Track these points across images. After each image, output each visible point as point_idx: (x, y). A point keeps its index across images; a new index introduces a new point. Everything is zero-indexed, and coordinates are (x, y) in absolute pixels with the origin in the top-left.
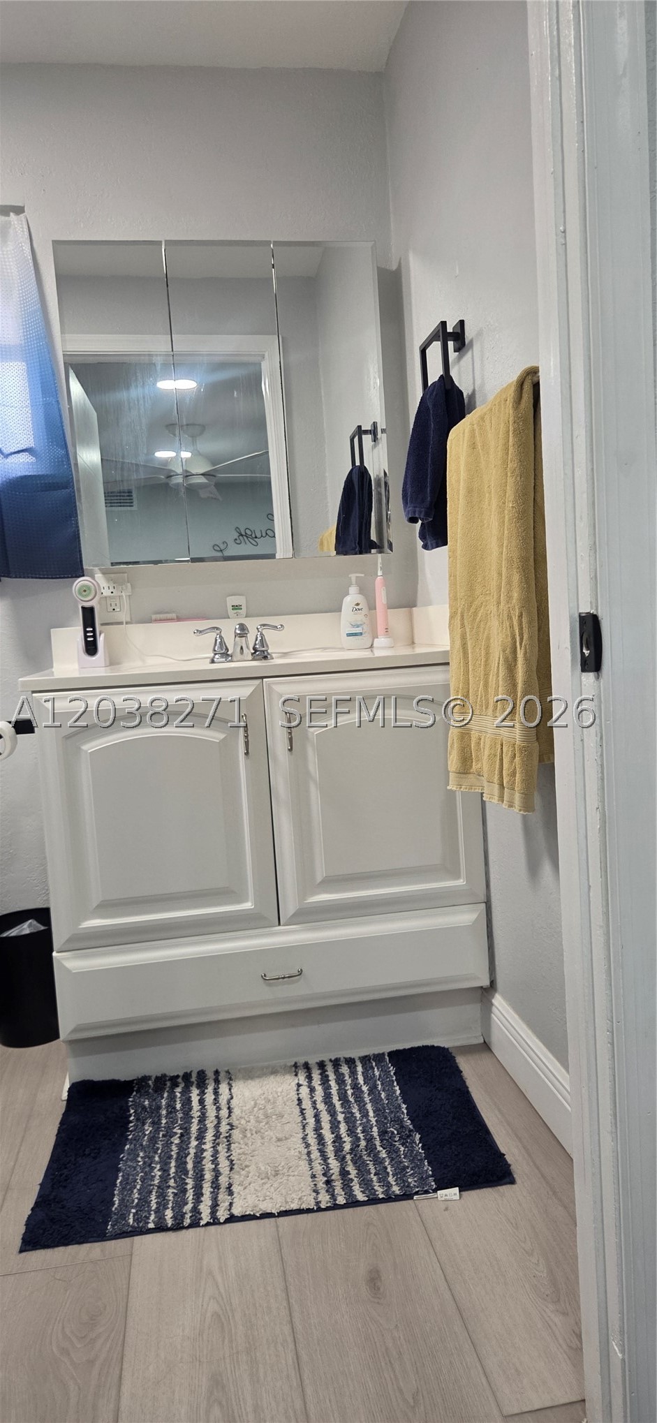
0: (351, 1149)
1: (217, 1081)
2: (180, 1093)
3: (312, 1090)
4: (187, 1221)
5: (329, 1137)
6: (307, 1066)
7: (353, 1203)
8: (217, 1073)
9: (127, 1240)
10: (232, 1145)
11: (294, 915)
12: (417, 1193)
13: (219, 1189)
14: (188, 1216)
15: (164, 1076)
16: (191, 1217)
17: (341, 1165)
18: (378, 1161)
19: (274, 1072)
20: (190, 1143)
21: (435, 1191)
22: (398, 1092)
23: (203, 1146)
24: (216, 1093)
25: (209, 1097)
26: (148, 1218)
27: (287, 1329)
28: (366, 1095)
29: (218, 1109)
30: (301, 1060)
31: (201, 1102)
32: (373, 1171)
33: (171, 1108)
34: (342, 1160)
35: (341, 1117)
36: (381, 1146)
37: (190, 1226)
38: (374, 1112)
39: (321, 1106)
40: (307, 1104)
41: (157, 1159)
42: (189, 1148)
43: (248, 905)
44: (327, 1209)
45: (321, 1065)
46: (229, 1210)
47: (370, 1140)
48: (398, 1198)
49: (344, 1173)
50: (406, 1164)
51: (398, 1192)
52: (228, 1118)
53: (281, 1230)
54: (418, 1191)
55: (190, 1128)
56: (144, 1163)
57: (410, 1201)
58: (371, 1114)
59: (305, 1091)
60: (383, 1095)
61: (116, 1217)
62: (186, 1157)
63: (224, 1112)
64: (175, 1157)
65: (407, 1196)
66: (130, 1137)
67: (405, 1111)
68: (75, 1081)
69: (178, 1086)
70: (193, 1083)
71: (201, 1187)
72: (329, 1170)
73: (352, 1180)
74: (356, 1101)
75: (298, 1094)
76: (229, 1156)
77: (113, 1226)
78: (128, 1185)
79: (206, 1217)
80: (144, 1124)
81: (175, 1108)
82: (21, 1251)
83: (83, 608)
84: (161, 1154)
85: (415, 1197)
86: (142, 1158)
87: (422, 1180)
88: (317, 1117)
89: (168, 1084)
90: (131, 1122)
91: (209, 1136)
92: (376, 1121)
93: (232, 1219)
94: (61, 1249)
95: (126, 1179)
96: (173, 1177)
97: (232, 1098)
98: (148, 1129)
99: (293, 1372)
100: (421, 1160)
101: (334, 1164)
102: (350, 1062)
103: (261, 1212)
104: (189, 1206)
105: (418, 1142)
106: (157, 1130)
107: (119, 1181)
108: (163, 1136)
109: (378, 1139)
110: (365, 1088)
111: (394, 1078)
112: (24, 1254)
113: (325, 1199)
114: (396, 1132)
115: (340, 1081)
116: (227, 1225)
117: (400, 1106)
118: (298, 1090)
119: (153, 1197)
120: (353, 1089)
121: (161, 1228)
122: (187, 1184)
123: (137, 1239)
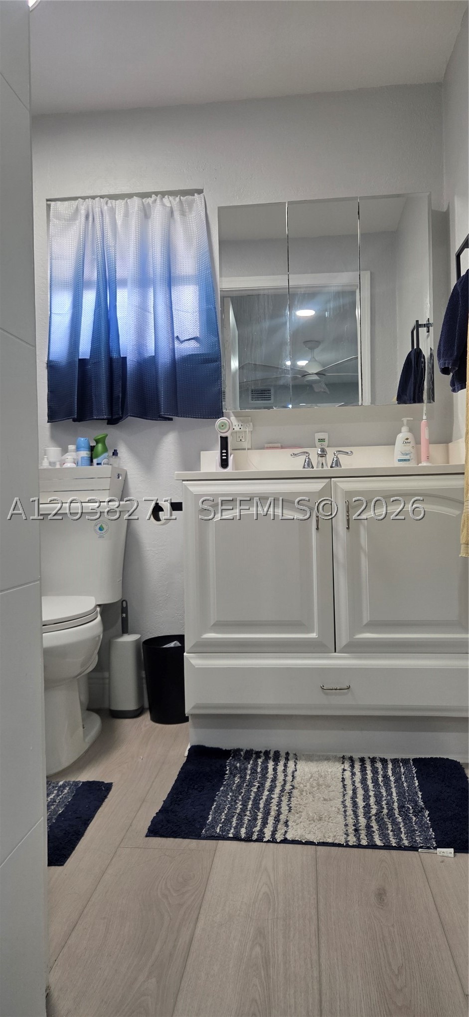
0: (376, 813)
1: (287, 759)
2: (261, 762)
3: (353, 774)
4: (255, 837)
5: (361, 804)
6: (351, 760)
7: (372, 846)
8: (287, 754)
9: (214, 842)
10: (292, 798)
11: (346, 646)
12: (421, 847)
13: (279, 822)
14: (256, 834)
15: (252, 750)
16: (258, 835)
17: (368, 822)
18: (394, 822)
19: (328, 759)
20: (263, 792)
21: (435, 848)
22: (417, 784)
23: (272, 796)
24: (285, 766)
25: (280, 768)
26: (229, 831)
27: (314, 912)
28: (392, 783)
29: (286, 776)
30: (348, 755)
31: (275, 770)
32: (390, 828)
33: (254, 770)
34: (369, 819)
35: (372, 793)
36: (399, 814)
37: (256, 841)
38: (397, 794)
39: (358, 785)
40: (348, 782)
41: (240, 798)
42: (262, 795)
43: (314, 635)
44: (353, 846)
45: (362, 760)
46: (284, 835)
47: (391, 810)
48: (406, 849)
49: (368, 827)
50: (416, 829)
51: (407, 844)
52: (292, 782)
53: (318, 853)
54: (423, 846)
55: (265, 784)
56: (232, 799)
57: (415, 852)
58: (394, 794)
59: (348, 774)
60: (405, 784)
61: (208, 827)
62: (260, 800)
63: (289, 778)
64: (252, 799)
65: (413, 848)
66: (224, 783)
67: (420, 797)
68: (194, 744)
69: (260, 758)
70: (270, 758)
71: (267, 819)
72: (358, 823)
73: (374, 832)
74: (384, 785)
75: (343, 775)
76: (289, 804)
77: (206, 831)
78: (219, 810)
79: (268, 836)
80: (234, 777)
81: (257, 771)
82: (147, 836)
83: (221, 437)
84: (243, 795)
85: (420, 850)
86: (230, 796)
87: (427, 840)
88: (354, 791)
89: (254, 756)
90: (227, 774)
91: (277, 790)
92: (397, 799)
93: (285, 841)
94: (172, 839)
95: (218, 807)
96: (249, 810)
97: (296, 771)
98: (237, 780)
99: (314, 937)
100: (428, 828)
101: (363, 821)
102: (384, 761)
103: (305, 840)
104: (258, 828)
105: (426, 816)
106: (243, 782)
107: (213, 807)
108: (246, 785)
109: (397, 810)
110: (392, 779)
111: (415, 775)
112: (148, 838)
113: (352, 840)
114: (411, 808)
115: (375, 771)
116: (282, 845)
117: (417, 792)
118: (343, 773)
119: (234, 819)
120: (383, 778)
121: (237, 838)
122: (258, 815)
123: (220, 842)
